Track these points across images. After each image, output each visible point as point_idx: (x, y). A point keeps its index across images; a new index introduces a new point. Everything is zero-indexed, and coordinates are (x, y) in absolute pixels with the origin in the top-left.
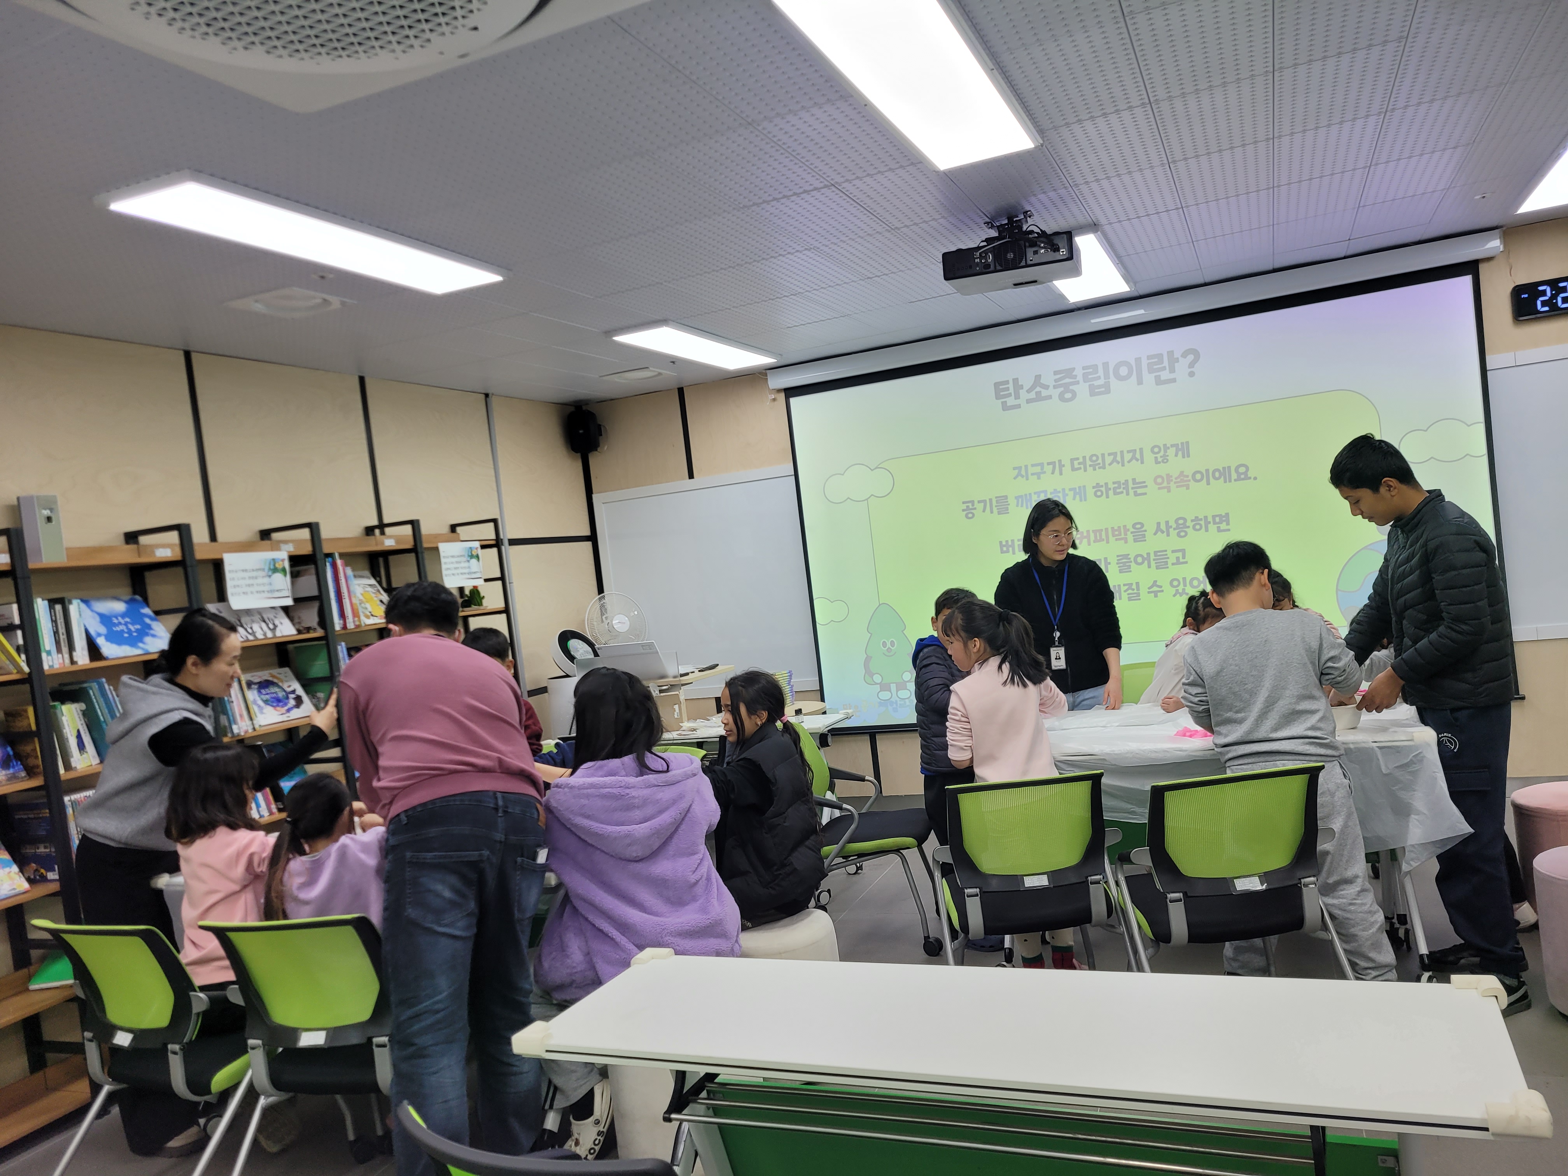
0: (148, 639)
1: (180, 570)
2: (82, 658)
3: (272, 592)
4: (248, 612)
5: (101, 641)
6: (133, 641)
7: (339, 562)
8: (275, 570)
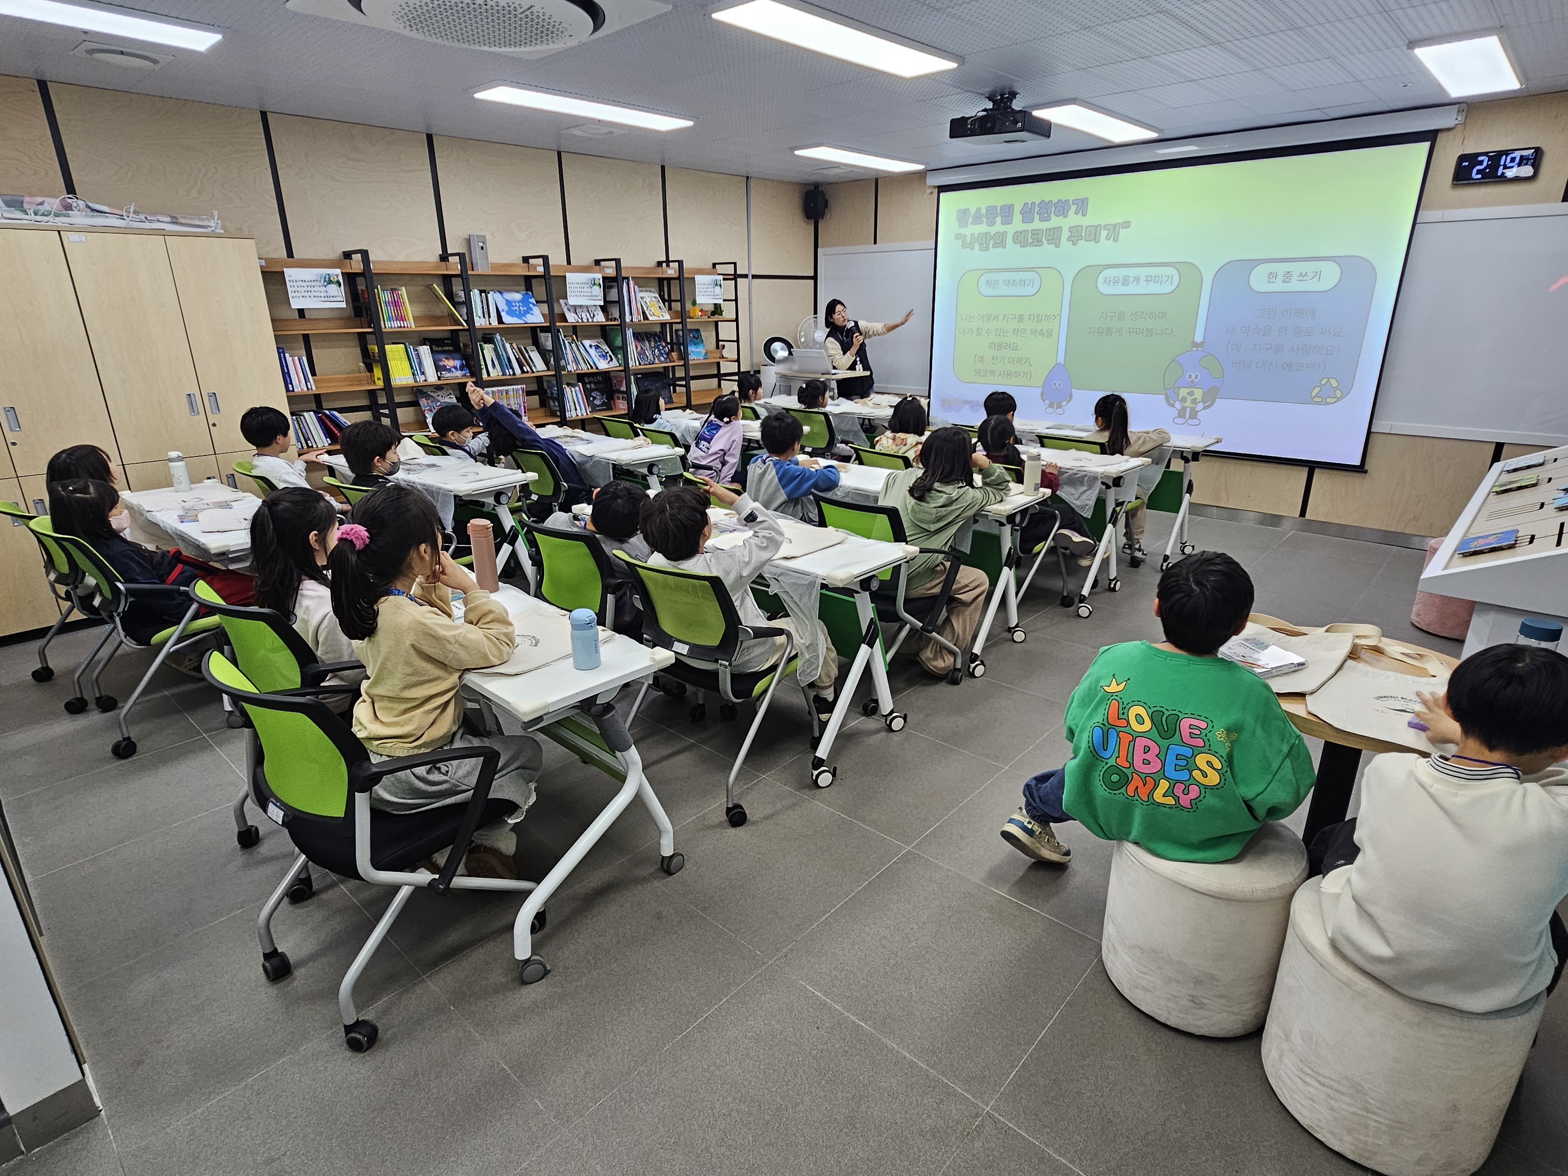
0: (528, 316)
1: (543, 280)
2: (495, 323)
3: (592, 297)
4: (581, 306)
5: (503, 314)
6: (520, 315)
7: (631, 282)
8: (595, 284)
